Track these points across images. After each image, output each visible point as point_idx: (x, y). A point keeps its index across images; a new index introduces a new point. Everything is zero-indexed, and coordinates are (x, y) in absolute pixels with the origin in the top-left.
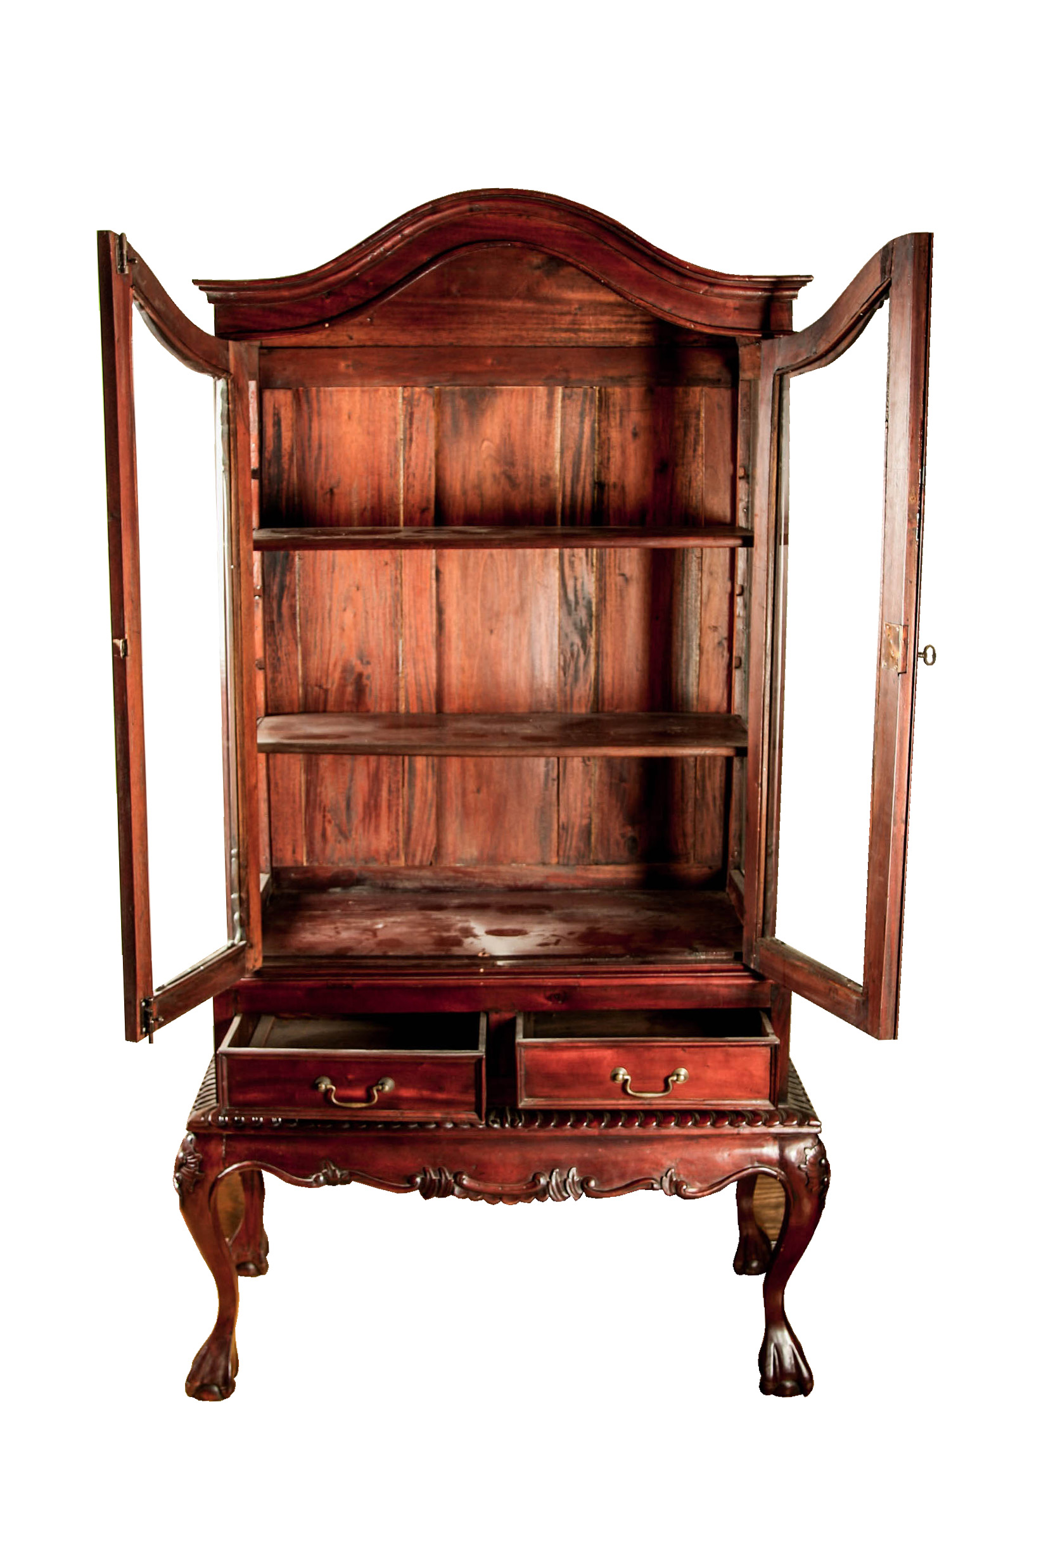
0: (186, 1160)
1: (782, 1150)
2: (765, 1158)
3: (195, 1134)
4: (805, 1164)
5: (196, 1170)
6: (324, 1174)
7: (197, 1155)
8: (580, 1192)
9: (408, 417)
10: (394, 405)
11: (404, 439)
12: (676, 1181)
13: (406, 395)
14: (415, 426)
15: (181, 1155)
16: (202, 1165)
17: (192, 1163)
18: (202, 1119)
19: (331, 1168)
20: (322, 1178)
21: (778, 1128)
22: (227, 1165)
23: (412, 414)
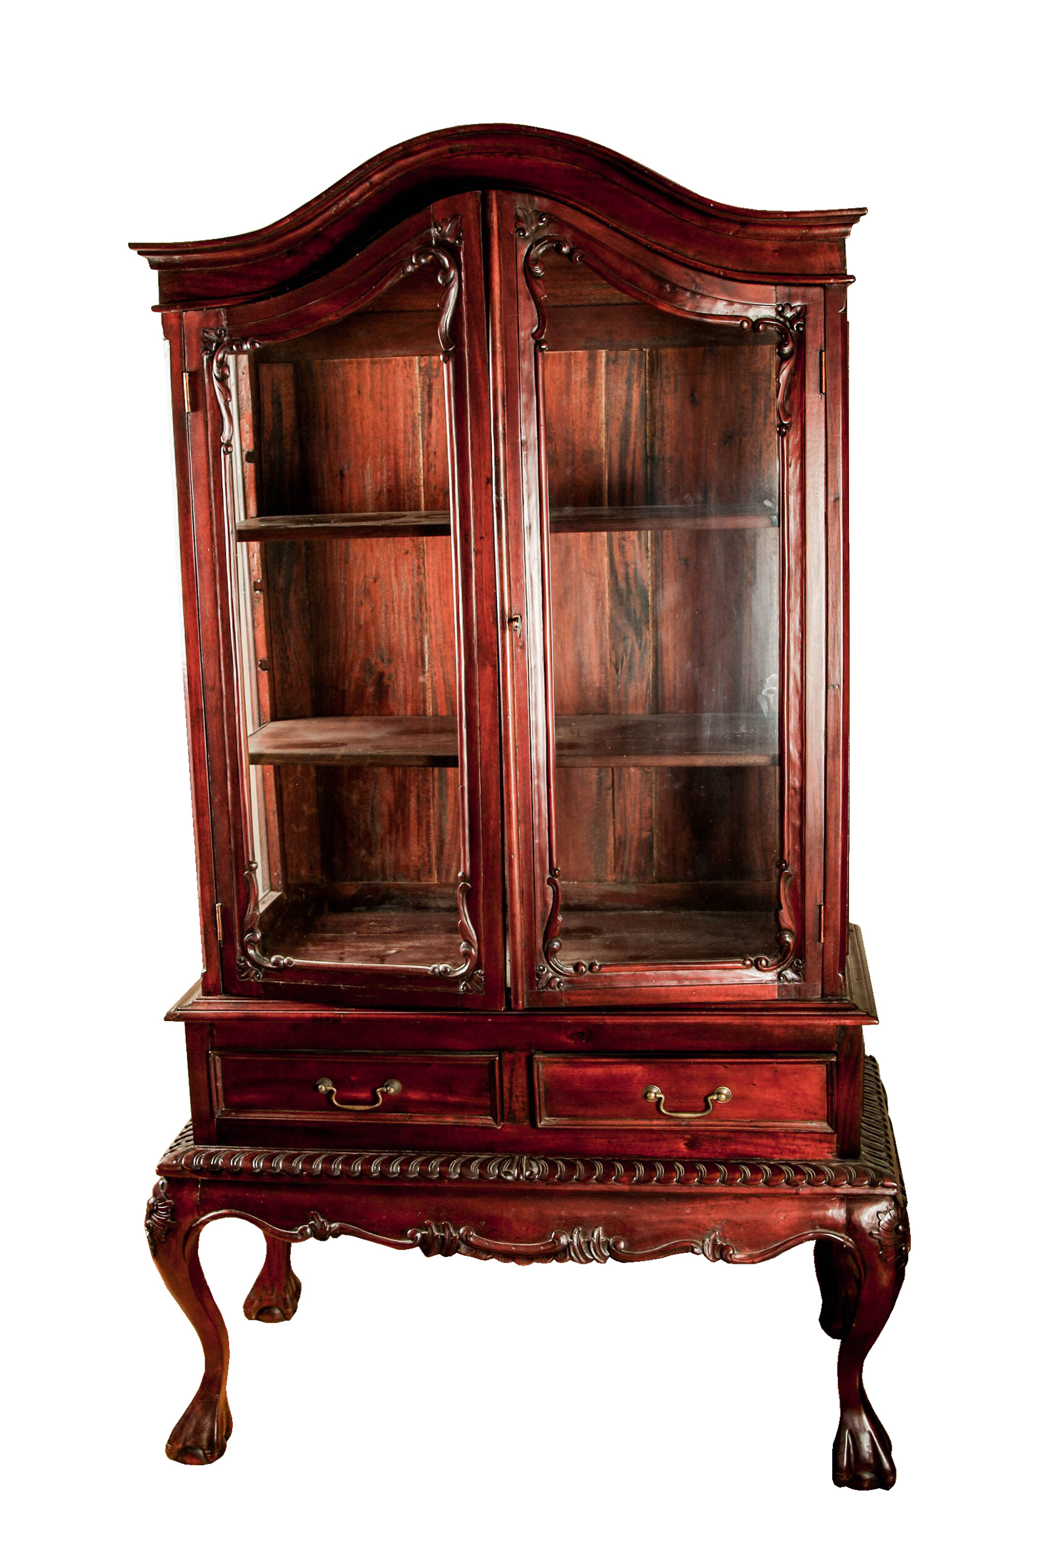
0: (157, 1206)
1: (849, 1213)
2: (829, 1222)
3: (166, 1178)
4: (878, 1230)
5: (167, 1218)
6: (311, 1226)
7: (168, 1201)
8: (607, 1254)
9: (426, 388)
10: (409, 377)
11: (423, 414)
12: (721, 1245)
13: (423, 365)
14: (434, 400)
15: (152, 1200)
16: (174, 1212)
17: (162, 1210)
18: (175, 1162)
19: (319, 1221)
20: (308, 1230)
21: (845, 1189)
22: (202, 1213)
23: (430, 386)
